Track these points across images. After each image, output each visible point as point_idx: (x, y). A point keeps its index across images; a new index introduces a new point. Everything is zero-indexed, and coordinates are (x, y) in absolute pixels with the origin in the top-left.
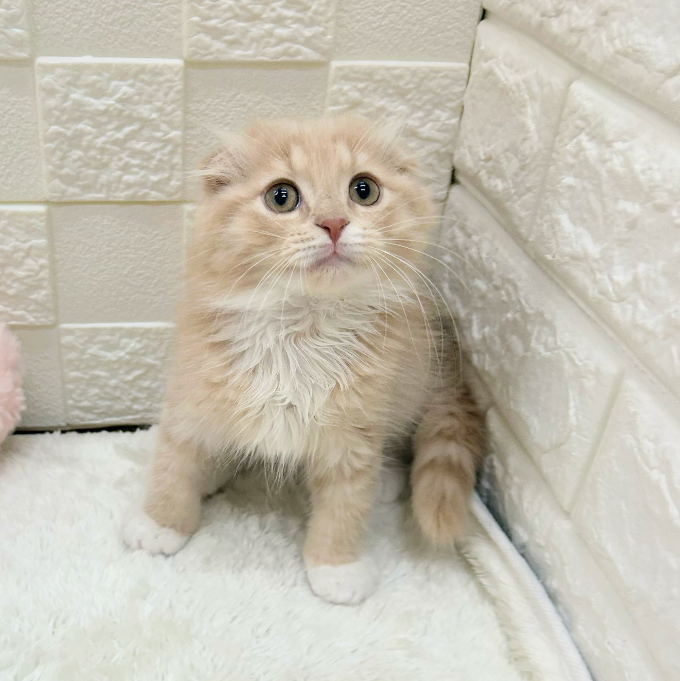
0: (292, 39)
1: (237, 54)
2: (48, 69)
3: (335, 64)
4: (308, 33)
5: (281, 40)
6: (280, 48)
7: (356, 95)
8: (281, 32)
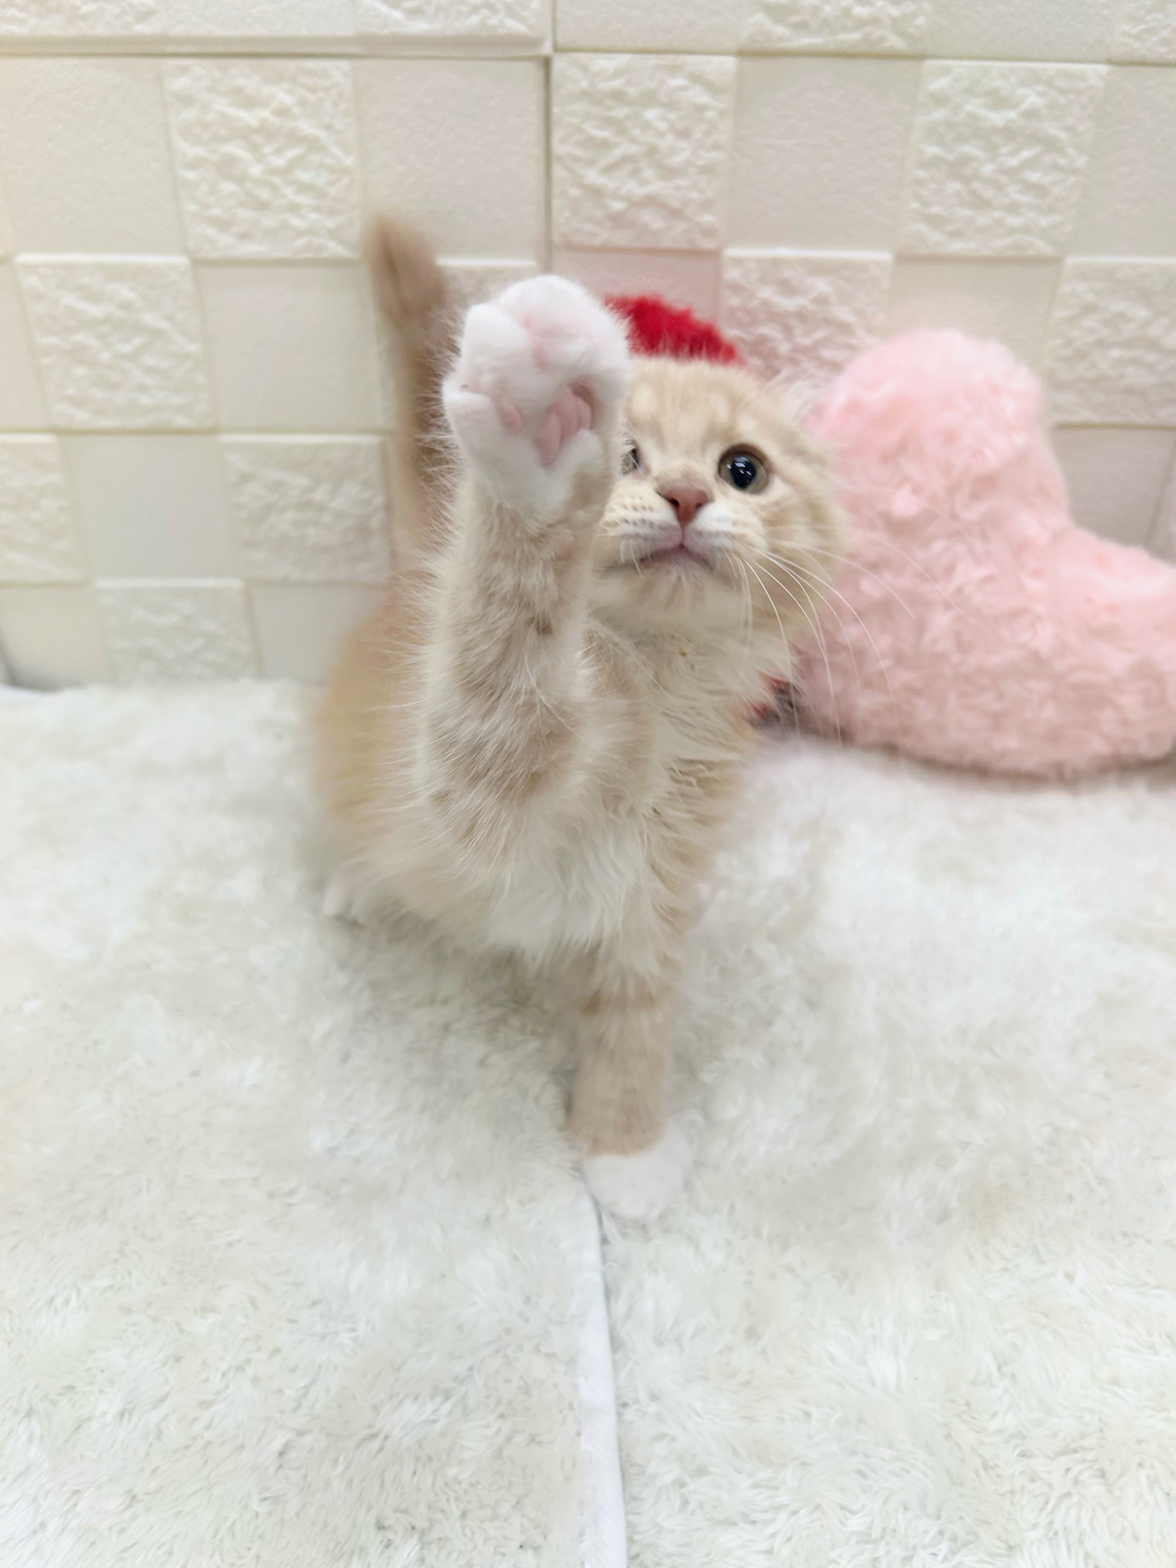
0: (1026, 230)
1: (958, 247)
2: (738, 262)
3: (1071, 261)
4: (1044, 222)
5: (1012, 231)
6: (1009, 241)
7: (1090, 297)
8: (1013, 221)
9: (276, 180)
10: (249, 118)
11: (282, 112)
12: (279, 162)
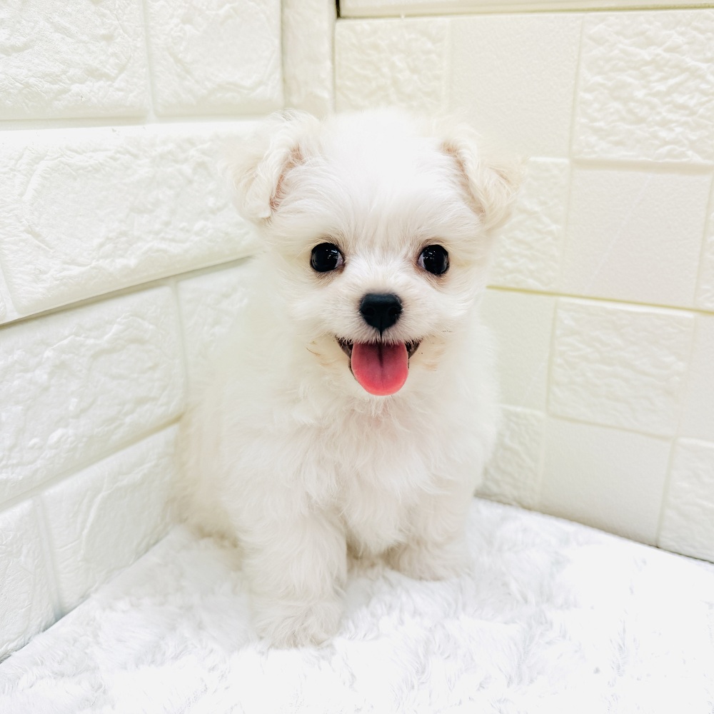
9: (655, 100)
10: (646, 54)
11: (674, 49)
12: (662, 87)
